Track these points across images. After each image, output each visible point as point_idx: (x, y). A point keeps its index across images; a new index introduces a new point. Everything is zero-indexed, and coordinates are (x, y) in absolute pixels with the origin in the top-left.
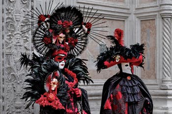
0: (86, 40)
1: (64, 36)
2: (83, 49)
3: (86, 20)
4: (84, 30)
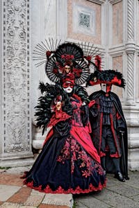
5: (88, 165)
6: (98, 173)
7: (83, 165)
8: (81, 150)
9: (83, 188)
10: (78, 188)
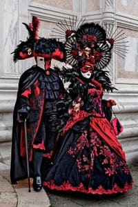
0: (111, 54)
1: (90, 49)
2: (108, 63)
3: (108, 37)
4: (108, 45)
5: (111, 162)
6: (123, 171)
7: (105, 161)
8: (103, 144)
9: (106, 188)
10: (101, 187)
